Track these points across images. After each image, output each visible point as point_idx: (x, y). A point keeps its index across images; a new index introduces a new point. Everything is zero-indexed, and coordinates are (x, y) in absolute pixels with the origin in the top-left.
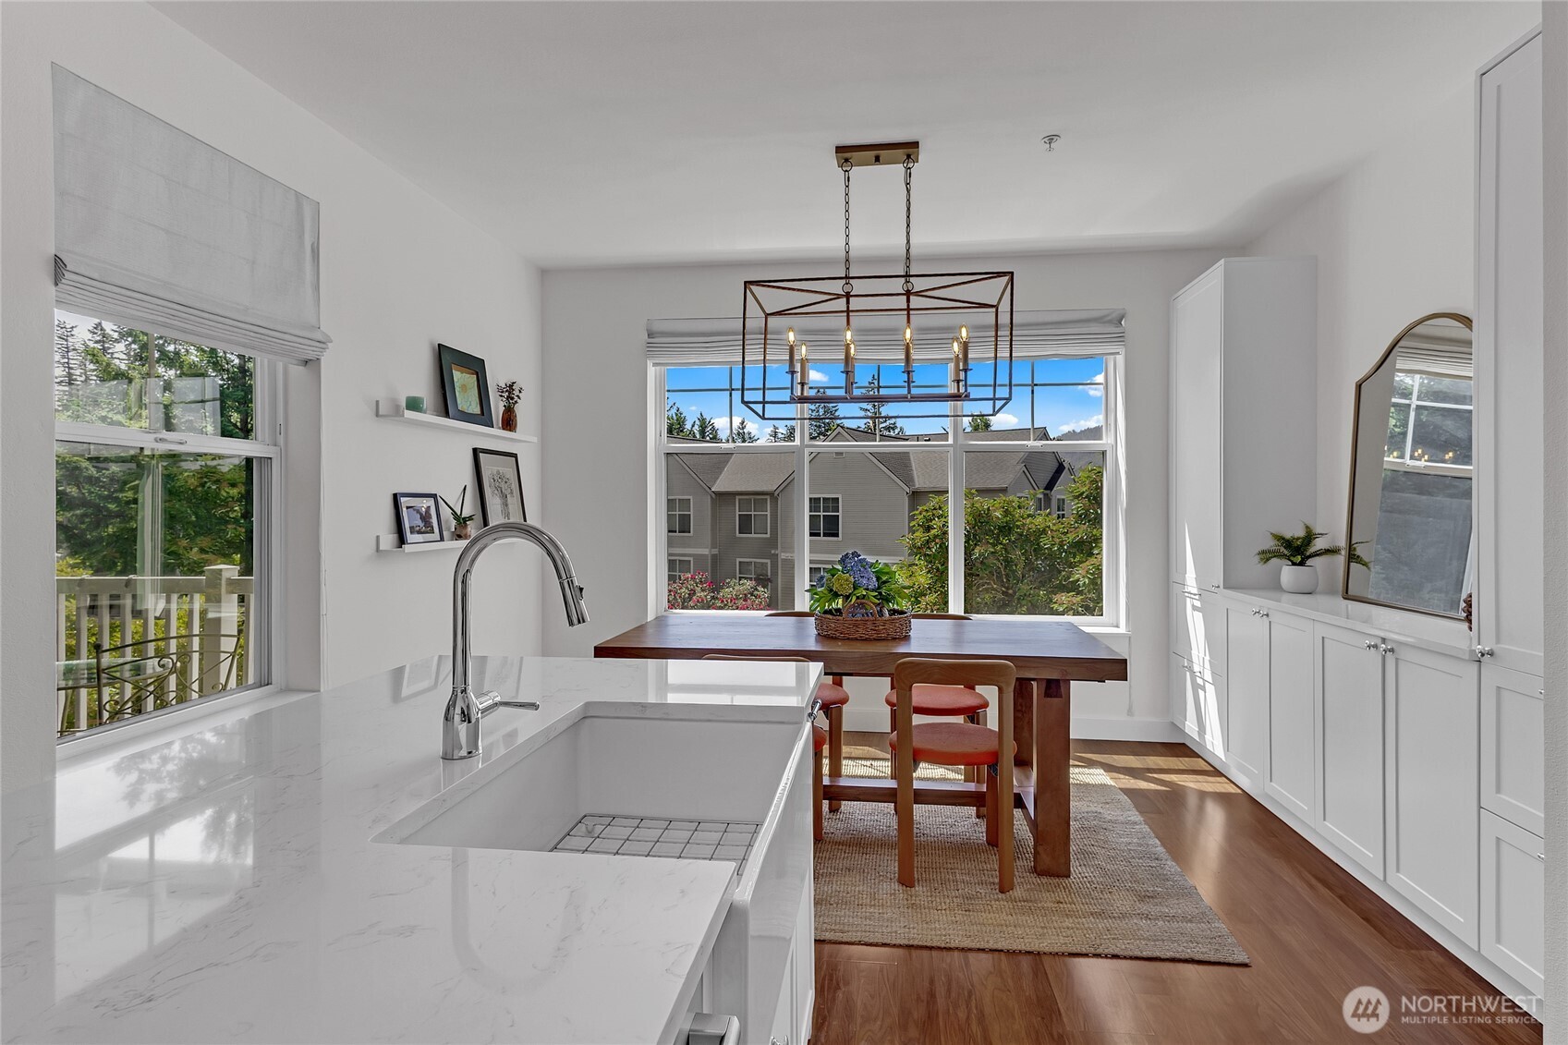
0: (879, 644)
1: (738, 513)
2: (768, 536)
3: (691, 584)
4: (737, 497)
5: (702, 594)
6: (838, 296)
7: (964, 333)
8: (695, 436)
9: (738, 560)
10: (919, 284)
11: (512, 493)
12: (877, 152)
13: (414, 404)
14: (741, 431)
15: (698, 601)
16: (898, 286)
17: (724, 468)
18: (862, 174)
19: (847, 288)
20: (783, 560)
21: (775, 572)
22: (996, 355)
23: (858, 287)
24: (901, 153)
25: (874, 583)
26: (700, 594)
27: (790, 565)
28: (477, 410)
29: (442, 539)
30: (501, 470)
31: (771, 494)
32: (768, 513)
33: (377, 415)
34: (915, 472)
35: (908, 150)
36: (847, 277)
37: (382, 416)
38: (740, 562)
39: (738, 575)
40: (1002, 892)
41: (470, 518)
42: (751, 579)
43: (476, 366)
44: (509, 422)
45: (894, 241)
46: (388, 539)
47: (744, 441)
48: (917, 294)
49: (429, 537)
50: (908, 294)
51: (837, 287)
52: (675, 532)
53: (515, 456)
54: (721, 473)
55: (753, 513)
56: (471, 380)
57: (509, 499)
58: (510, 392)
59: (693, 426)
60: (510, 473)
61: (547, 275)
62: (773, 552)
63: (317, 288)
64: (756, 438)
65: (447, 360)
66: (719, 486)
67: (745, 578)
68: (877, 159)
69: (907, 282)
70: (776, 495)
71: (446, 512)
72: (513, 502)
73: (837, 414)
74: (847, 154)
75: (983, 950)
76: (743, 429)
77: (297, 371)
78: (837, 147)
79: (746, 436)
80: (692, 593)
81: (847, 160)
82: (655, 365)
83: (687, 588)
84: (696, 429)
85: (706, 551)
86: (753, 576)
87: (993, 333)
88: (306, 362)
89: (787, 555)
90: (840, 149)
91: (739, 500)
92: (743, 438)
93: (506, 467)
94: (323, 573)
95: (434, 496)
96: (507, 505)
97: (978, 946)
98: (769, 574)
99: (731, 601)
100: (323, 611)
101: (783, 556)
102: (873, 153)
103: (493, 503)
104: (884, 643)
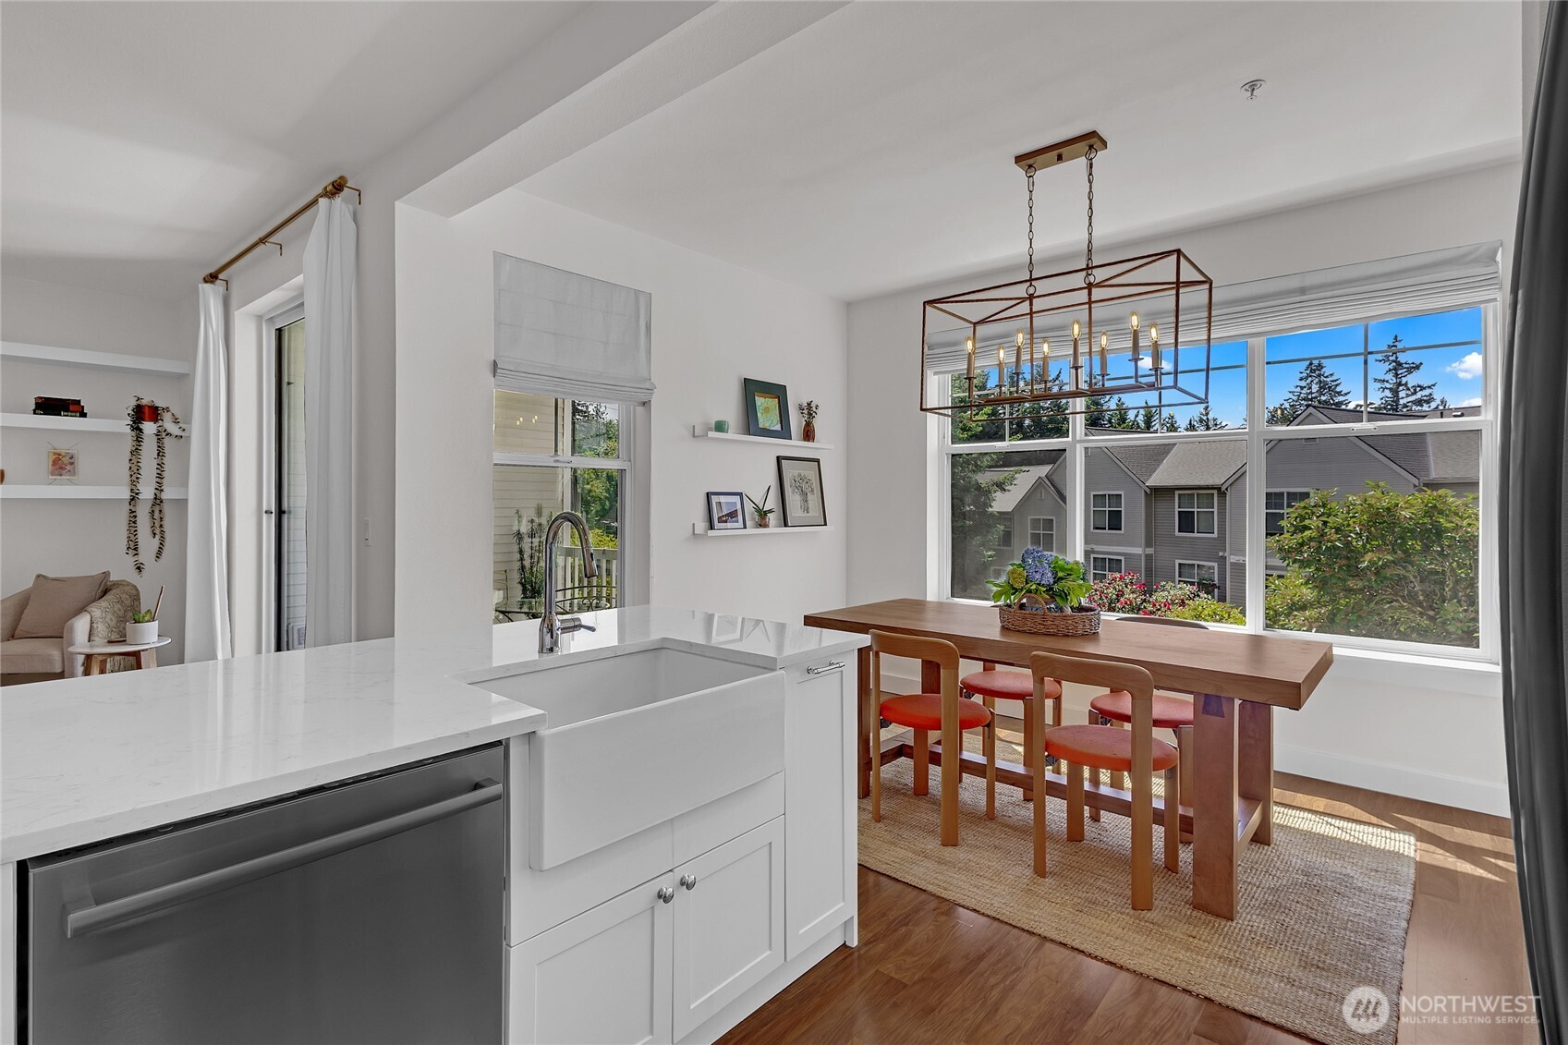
0: (1047, 639)
1: (1177, 510)
2: (1215, 535)
3: (1119, 585)
4: (1177, 493)
5: (1131, 596)
6: (1023, 300)
7: (1135, 320)
8: (1139, 427)
9: (1177, 562)
10: (1099, 275)
11: (812, 491)
12: (1058, 151)
13: (720, 427)
14: (1205, 418)
15: (1126, 603)
16: (1079, 280)
17: (1163, 460)
18: (1047, 175)
19: (1031, 290)
20: (1232, 564)
21: (1222, 577)
22: (1209, 336)
23: (1041, 287)
24: (1083, 146)
25: (1049, 578)
26: (1129, 596)
27: (1240, 568)
28: (778, 427)
29: (745, 527)
30: (803, 473)
31: (1219, 489)
32: (1215, 510)
33: (694, 436)
34: (1432, 458)
35: (1091, 142)
36: (1031, 280)
37: (697, 437)
38: (1180, 564)
39: (1177, 578)
40: (1133, 909)
41: (770, 511)
42: (1192, 584)
43: (778, 392)
44: (808, 434)
45: (1074, 237)
46: (701, 526)
47: (1208, 428)
48: (1099, 285)
49: (735, 525)
50: (1090, 286)
51: (1021, 291)
52: (1105, 529)
53: (818, 461)
54: (1159, 465)
55: (1195, 510)
56: (773, 403)
57: (810, 496)
58: (809, 411)
59: (1137, 416)
60: (812, 475)
61: (851, 307)
62: (1221, 554)
63: (649, 352)
64: (1223, 424)
65: (752, 389)
66: (1155, 480)
67: (1185, 582)
68: (1060, 158)
69: (1089, 275)
70: (1223, 489)
71: (749, 507)
72: (813, 500)
73: (1338, 389)
74: (1028, 160)
75: (1065, 945)
76: (1207, 414)
77: (640, 409)
78: (1016, 158)
79: (1211, 424)
80: (1120, 594)
81: (1030, 166)
82: (935, 373)
83: (1114, 588)
84: (1141, 419)
85: (1138, 551)
86: (1196, 580)
87: (1206, 314)
88: (644, 403)
89: (1237, 558)
90: (1019, 159)
91: (1179, 495)
92: (1207, 425)
93: (809, 471)
94: (651, 549)
95: (740, 494)
96: (806, 501)
97: (1061, 940)
98: (1216, 579)
99: (1165, 606)
100: (652, 574)
101: (1233, 559)
102: (1055, 153)
103: (793, 499)
104: (1052, 638)
